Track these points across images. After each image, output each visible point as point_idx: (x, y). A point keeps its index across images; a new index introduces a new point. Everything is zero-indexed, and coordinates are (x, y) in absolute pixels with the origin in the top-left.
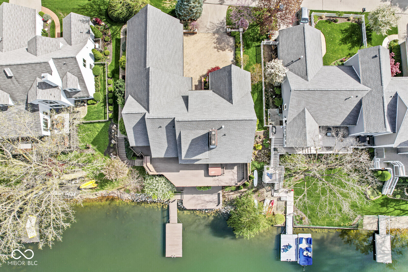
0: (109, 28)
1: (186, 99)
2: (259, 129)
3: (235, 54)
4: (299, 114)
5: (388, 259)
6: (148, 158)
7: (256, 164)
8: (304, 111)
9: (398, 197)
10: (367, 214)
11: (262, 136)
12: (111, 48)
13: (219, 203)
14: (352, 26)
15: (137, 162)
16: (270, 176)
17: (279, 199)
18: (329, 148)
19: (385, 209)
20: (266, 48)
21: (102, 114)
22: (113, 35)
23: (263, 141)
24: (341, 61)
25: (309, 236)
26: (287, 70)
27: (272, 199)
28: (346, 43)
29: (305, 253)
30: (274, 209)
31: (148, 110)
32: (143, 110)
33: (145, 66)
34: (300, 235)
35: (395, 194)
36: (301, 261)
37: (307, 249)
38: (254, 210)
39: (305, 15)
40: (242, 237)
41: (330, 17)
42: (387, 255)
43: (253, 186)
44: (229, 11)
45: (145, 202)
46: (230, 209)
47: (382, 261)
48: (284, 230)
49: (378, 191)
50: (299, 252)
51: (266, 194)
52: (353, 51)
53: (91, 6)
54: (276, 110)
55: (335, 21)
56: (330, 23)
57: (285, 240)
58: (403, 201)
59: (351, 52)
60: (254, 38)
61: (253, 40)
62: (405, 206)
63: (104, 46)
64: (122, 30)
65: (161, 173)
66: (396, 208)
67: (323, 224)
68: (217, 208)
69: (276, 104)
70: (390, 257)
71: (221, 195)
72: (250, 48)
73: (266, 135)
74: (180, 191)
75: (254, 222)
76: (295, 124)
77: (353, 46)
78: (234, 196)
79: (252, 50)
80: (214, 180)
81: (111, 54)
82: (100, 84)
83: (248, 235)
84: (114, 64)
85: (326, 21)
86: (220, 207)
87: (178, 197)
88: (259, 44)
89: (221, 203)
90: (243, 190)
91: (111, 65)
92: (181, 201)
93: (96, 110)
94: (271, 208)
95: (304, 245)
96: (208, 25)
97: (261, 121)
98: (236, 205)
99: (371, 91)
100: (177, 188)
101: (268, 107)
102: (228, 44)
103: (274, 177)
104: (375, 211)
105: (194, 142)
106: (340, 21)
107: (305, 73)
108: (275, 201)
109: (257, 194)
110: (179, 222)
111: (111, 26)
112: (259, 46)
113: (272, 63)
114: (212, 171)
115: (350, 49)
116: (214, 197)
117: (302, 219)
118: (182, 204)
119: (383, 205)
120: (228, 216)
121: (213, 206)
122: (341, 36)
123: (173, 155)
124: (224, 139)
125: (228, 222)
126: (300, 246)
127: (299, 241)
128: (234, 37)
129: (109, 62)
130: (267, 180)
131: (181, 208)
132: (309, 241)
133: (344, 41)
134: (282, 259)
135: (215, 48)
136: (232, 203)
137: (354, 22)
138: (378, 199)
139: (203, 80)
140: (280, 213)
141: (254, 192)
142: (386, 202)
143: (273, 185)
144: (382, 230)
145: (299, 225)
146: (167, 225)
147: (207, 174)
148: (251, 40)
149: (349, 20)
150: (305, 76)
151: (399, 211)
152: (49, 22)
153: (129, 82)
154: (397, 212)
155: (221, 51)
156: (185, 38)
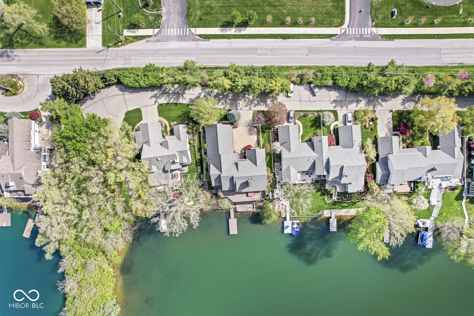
0: (194, 126)
1: (236, 164)
2: (271, 173)
3: (258, 137)
4: (288, 168)
5: (335, 230)
6: (220, 190)
7: (271, 189)
8: (289, 166)
9: (340, 200)
10: (326, 209)
11: (272, 176)
12: (196, 137)
13: (254, 208)
14: (316, 118)
15: (214, 191)
16: (277, 194)
17: (282, 205)
18: (304, 180)
19: (334, 206)
20: (273, 133)
21: (196, 170)
22: (197, 130)
23: (273, 178)
24: (310, 137)
25: (298, 221)
26: (282, 148)
27: (279, 204)
28: (313, 127)
29: (296, 230)
30: (280, 210)
31: (221, 172)
32: (219, 173)
33: (218, 153)
34: (294, 221)
35: (338, 199)
36: (294, 234)
37: (297, 228)
38: (270, 210)
39: (292, 115)
40: (265, 223)
41: (305, 114)
42: (335, 227)
43: (269, 199)
44: (254, 113)
45: (218, 210)
46: (259, 210)
47: (333, 231)
48: (285, 219)
49: (330, 198)
50: (293, 229)
51: (276, 202)
52: (316, 131)
53: (184, 115)
54: (278, 164)
55: (307, 116)
56: (305, 117)
57: (286, 224)
58: (343, 202)
59: (315, 132)
60: (267, 128)
61: (266, 129)
62: (343, 204)
63: (193, 137)
64: (201, 127)
65: (226, 197)
66: (340, 205)
67: (304, 215)
68: (253, 210)
69: (278, 161)
70: (336, 228)
71: (254, 204)
72: (265, 133)
73: (274, 175)
74: (235, 204)
75: (269, 216)
76: (286, 172)
77: (316, 129)
78: (261, 204)
79: (266, 135)
80: (251, 198)
81: (197, 140)
82: (193, 155)
83: (268, 222)
84: (199, 145)
85: (303, 116)
86: (255, 210)
87: (234, 206)
88: (269, 131)
89: (255, 208)
90: (265, 201)
91: (197, 145)
92: (235, 208)
93: (192, 168)
94: (279, 209)
95: (295, 226)
96: (244, 122)
97: (271, 169)
98: (262, 208)
99: (318, 157)
100: (234, 203)
101: (274, 162)
102: (254, 132)
103: (279, 195)
104: (329, 208)
105: (242, 184)
106: (310, 116)
107: (289, 149)
108: (281, 205)
109: (272, 203)
110: (235, 218)
111: (195, 125)
112: (269, 132)
113: (275, 143)
114: (249, 194)
115: (315, 130)
116: (251, 205)
117: (294, 213)
118: (236, 209)
119: (333, 205)
120: (258, 214)
121: (251, 210)
122: (310, 124)
123: (232, 189)
124: (254, 182)
125: (258, 217)
126: (293, 226)
127: (293, 224)
128: (257, 128)
129: (196, 144)
130: (276, 196)
131: (236, 212)
132: (298, 224)
133: (312, 126)
134: (285, 233)
135: (248, 134)
136: (260, 208)
137: (317, 116)
138: (331, 202)
139: (243, 152)
140: (283, 211)
141: (270, 202)
142: (335, 203)
143: (279, 199)
144: (333, 216)
145: (292, 216)
146: (229, 220)
147: (247, 196)
148: (265, 129)
149: (314, 115)
150: (289, 150)
151: (341, 207)
152: (164, 125)
153: (209, 157)
154: (340, 207)
155: (251, 135)
156: (233, 130)
